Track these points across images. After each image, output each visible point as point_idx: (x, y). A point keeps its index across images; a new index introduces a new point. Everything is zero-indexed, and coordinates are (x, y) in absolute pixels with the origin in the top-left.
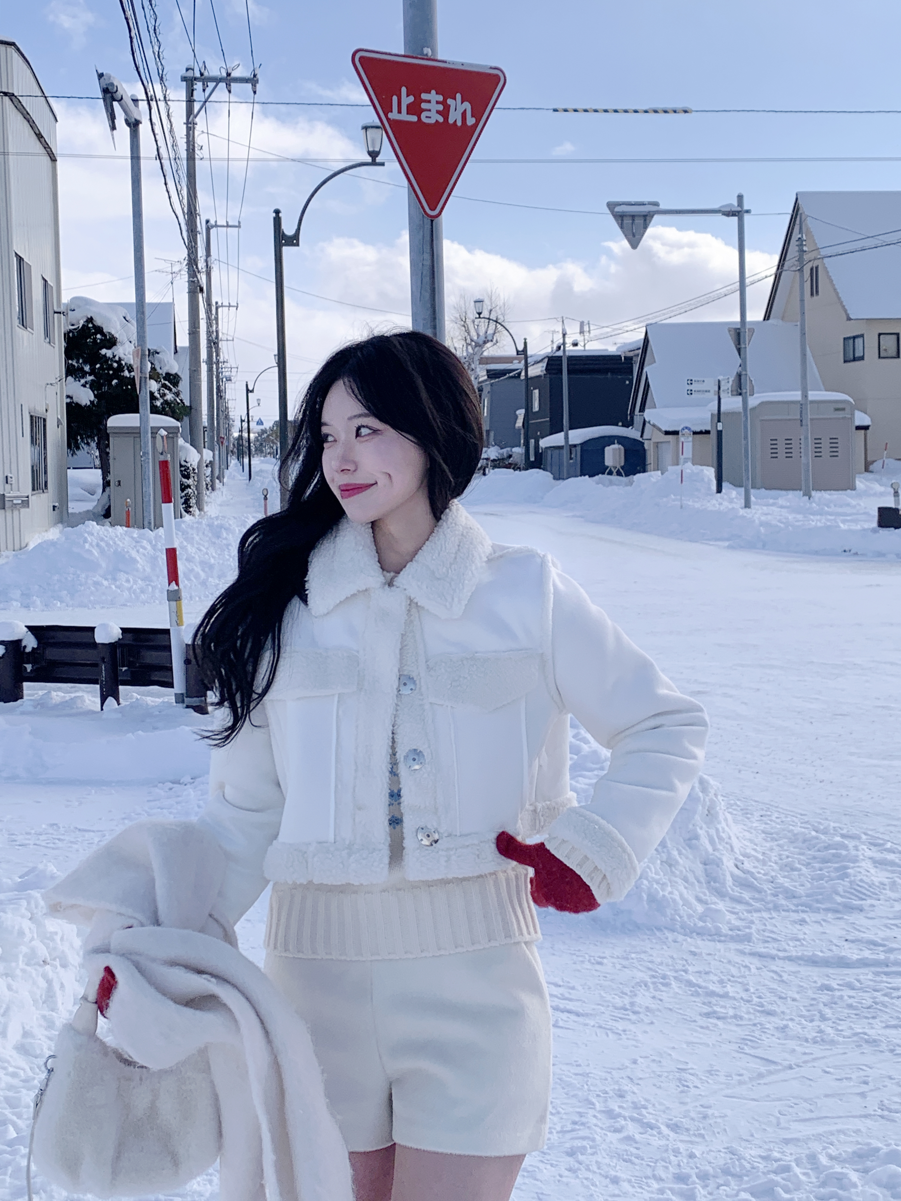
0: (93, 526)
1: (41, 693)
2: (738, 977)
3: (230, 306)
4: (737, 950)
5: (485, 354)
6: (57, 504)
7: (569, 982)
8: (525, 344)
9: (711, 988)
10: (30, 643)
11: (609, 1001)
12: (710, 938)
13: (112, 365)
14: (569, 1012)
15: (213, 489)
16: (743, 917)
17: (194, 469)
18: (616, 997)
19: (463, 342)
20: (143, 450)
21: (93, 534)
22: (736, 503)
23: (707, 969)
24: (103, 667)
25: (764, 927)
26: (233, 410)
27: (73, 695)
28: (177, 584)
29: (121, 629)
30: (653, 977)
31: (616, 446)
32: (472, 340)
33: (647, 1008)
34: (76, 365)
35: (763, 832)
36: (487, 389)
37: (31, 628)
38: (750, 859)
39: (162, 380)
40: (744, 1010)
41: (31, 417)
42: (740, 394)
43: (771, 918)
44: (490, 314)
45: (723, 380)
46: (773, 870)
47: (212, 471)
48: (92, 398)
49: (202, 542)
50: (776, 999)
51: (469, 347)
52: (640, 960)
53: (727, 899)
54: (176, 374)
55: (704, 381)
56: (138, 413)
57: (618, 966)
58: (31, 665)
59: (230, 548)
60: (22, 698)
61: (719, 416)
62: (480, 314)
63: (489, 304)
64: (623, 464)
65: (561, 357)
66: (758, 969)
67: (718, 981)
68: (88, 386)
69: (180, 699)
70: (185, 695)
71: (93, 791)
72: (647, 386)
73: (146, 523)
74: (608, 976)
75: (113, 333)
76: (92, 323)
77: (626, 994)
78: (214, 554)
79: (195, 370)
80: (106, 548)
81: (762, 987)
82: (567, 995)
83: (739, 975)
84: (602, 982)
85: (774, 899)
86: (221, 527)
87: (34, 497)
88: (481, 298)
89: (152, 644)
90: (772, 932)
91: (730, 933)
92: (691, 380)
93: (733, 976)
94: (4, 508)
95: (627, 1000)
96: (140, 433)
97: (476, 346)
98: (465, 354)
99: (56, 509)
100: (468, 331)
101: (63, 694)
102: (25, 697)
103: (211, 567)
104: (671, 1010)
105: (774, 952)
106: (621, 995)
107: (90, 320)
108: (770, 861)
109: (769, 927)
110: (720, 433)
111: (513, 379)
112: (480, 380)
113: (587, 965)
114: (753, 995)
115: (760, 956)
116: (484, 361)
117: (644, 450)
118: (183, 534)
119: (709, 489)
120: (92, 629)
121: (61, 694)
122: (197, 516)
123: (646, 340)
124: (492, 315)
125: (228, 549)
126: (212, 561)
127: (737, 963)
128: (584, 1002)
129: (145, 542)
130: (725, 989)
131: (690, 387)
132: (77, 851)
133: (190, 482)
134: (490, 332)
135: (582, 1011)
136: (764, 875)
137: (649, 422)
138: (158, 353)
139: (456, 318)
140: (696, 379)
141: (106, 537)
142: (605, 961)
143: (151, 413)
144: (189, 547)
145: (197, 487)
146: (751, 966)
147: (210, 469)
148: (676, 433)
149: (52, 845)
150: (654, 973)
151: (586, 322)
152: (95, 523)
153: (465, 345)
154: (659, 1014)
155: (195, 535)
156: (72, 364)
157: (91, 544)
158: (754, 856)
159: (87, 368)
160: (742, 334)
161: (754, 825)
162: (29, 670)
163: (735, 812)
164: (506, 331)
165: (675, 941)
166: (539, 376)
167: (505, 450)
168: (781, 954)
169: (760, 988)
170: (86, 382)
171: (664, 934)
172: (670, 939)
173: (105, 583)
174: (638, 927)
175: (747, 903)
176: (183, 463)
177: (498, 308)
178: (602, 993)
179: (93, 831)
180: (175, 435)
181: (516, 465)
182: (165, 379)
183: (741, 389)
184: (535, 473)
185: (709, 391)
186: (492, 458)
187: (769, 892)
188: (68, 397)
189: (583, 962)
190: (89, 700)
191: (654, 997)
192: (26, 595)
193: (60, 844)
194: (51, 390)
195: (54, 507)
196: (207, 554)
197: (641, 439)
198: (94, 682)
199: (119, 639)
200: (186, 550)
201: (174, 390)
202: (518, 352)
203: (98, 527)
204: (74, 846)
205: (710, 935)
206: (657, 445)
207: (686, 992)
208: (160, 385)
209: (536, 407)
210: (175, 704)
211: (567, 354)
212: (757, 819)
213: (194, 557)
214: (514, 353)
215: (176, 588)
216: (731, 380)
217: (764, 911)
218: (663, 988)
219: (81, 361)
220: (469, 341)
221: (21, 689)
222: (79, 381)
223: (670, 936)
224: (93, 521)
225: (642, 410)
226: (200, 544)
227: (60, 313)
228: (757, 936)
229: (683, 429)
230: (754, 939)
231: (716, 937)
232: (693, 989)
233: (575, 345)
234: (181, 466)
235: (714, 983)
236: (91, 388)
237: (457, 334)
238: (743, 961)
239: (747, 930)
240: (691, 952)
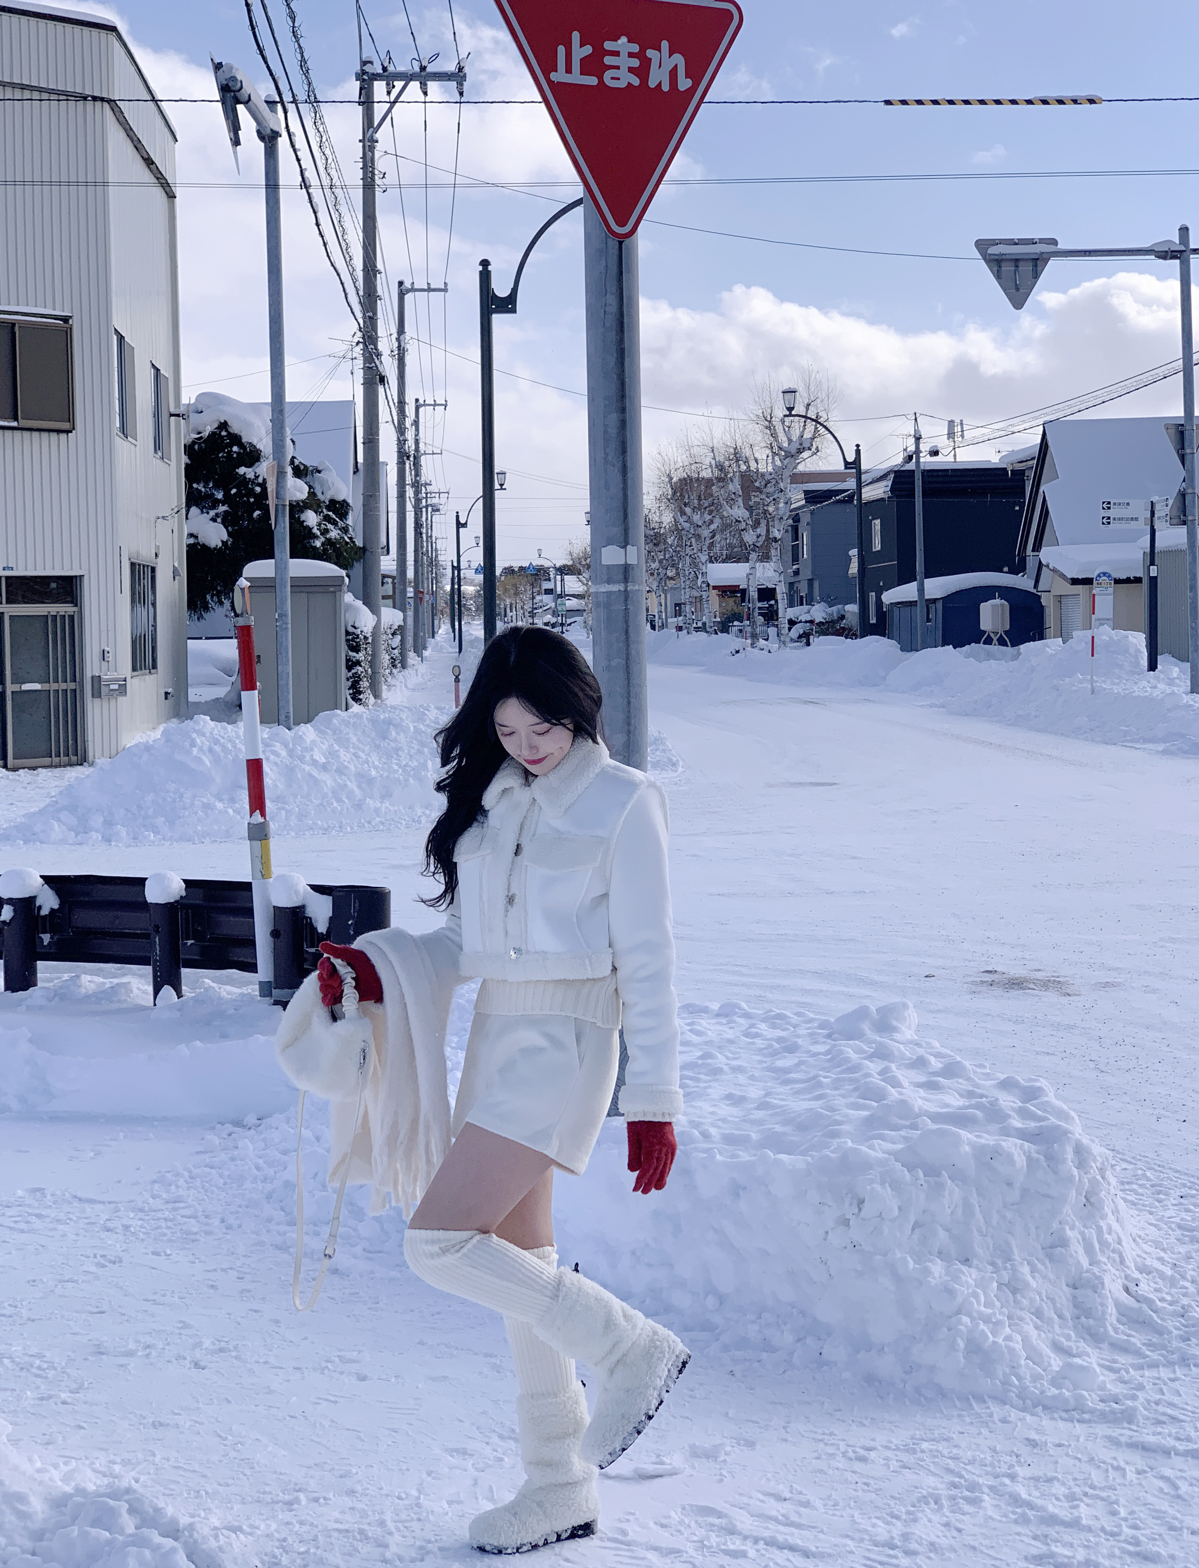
0: (205, 722)
1: (66, 977)
2: (1102, 1489)
3: (435, 405)
4: (1109, 1438)
5: (801, 468)
6: (170, 690)
7: (800, 1493)
8: (858, 452)
9: (1051, 1508)
10: (48, 901)
11: (866, 1531)
12: (1064, 1415)
13: (253, 489)
14: (792, 1549)
15: (404, 667)
16: (1127, 1377)
17: (366, 638)
18: (880, 1523)
19: (768, 452)
20: (279, 611)
21: (204, 735)
22: (1179, 686)
23: (1050, 1474)
24: (157, 939)
25: (1158, 1397)
26: (443, 552)
27: (116, 981)
28: (263, 814)
29: (185, 881)
30: (955, 1486)
31: (998, 601)
32: (780, 448)
33: (932, 1544)
34: (203, 490)
35: (1180, 1227)
36: (805, 518)
37: (49, 880)
38: (1150, 1277)
39: (324, 510)
40: (1105, 1551)
41: (133, 565)
42: (1184, 523)
43: (1172, 1380)
44: (807, 409)
45: (1159, 502)
46: (1185, 1295)
47: (402, 641)
48: (225, 536)
49: (361, 746)
50: (1162, 1530)
51: (777, 458)
52: (935, 1454)
53: (1105, 1346)
54: (344, 501)
55: (1128, 504)
56: (272, 557)
57: (894, 1465)
58: (49, 935)
59: (400, 753)
60: (35, 985)
61: (1152, 556)
62: (790, 409)
63: (805, 395)
64: (1007, 627)
65: (913, 471)
66: (1139, 1472)
67: (1065, 1496)
68: (219, 520)
69: (266, 989)
70: (273, 985)
71: (122, 1135)
72: (1045, 514)
73: (282, 717)
74: (872, 1482)
75: (255, 443)
76: (227, 431)
77: (897, 1518)
78: (377, 763)
79: (371, 496)
80: (222, 755)
81: (1143, 1508)
82: (794, 1518)
83: (1104, 1484)
84: (860, 1493)
85: (1182, 1345)
86: (389, 722)
87: (135, 680)
88: (793, 386)
89: (227, 905)
90: (1171, 1405)
91: (1101, 1406)
92: (1109, 503)
93: (1092, 1487)
94: (100, 697)
95: (898, 1529)
96: (275, 587)
97: (786, 457)
98: (770, 469)
99: (169, 696)
100: (774, 435)
101: (102, 980)
102: (39, 984)
103: (371, 781)
104: (974, 1548)
105: (1171, 1442)
106: (889, 1519)
107: (224, 425)
108: (1183, 1278)
109: (1168, 1397)
110: (1153, 581)
111: (843, 505)
112: (793, 506)
113: (841, 1463)
114: (1123, 1523)
115: (1145, 1448)
116: (799, 478)
117: (1042, 607)
118: (334, 734)
119: (1138, 664)
120: (141, 882)
121: (99, 980)
122: (370, 707)
123: (1044, 445)
124: (809, 412)
125: (398, 755)
126: (373, 773)
127: (1104, 1462)
128: (822, 1531)
129: (278, 744)
130: (1076, 1513)
131: (1107, 513)
132: (64, 1235)
133: (360, 656)
134: (808, 435)
135: (814, 1549)
136: (1171, 1303)
137: (1048, 566)
138: (319, 472)
139: (758, 416)
140: (1116, 501)
141: (223, 738)
142: (873, 1455)
143: (291, 557)
144: (342, 752)
145: (372, 664)
146: (1128, 1468)
147: (398, 638)
148: (1088, 581)
149: (23, 1226)
150: (957, 1480)
151: (957, 421)
152: (208, 718)
153: (770, 454)
154: (952, 1556)
155: (351, 735)
156: (197, 489)
157: (201, 749)
158: (1157, 1270)
159: (220, 495)
160: (1187, 434)
161: (1167, 1214)
162: (45, 943)
163: (1140, 1191)
164: (830, 435)
165: (1004, 1421)
166: (882, 499)
167: (834, 609)
168: (1181, 1446)
169: (1136, 1509)
170: (217, 515)
171: (988, 1408)
172: (996, 1418)
173: (220, 805)
174: (942, 1393)
175: (1138, 1353)
176: (351, 630)
177: (819, 401)
178: (856, 1514)
179: (103, 1203)
180: (337, 588)
181: (850, 630)
182: (328, 508)
183: (1185, 515)
184: (874, 642)
185: (1137, 519)
186: (817, 621)
187: (1175, 1332)
188: (191, 535)
189: (832, 1456)
190: (138, 989)
191: (947, 1525)
192: (109, 823)
193: (37, 1223)
194: (164, 528)
195: (167, 694)
196: (367, 762)
197: (1035, 591)
198: (142, 961)
199: (181, 897)
200: (338, 756)
201: (341, 524)
202: (847, 464)
203: (212, 724)
204: (61, 1227)
205: (1066, 1411)
206: (1060, 598)
207: (1005, 1516)
208: (322, 518)
209: (877, 546)
210: (259, 998)
211: (922, 467)
212: (1174, 1202)
213: (347, 767)
214: (841, 467)
215: (262, 820)
216: (1170, 502)
217: (1164, 1366)
218: (967, 1508)
219: (211, 485)
220: (776, 449)
221: (33, 971)
222: (208, 513)
223: (997, 1410)
224: (205, 715)
225: (1037, 547)
226: (359, 748)
227: (178, 415)
228: (1146, 1413)
229: (1099, 576)
230: (1140, 1418)
231: (1075, 1413)
232: (1019, 1510)
233: (935, 453)
234: (347, 633)
235: (1058, 1499)
236: (223, 523)
237: (759, 438)
238: (1115, 1458)
239: (1129, 1403)
240: (1027, 1439)
